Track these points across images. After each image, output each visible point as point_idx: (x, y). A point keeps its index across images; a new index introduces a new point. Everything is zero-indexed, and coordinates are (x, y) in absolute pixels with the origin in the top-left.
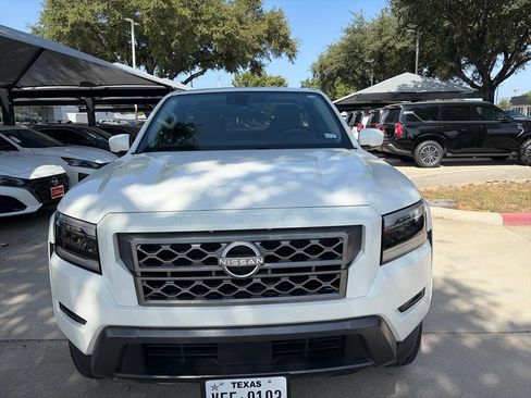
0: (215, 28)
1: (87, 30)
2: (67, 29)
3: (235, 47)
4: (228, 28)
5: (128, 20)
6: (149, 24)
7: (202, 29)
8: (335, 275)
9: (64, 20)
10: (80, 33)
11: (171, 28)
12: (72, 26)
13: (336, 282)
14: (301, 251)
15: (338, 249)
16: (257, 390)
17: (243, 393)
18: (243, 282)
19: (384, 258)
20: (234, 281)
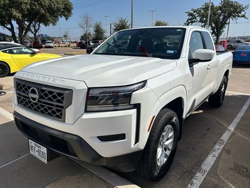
13: (61, 114)
14: (50, 96)
15: (63, 98)
16: (40, 150)
17: (37, 149)
18: (36, 104)
19: (88, 109)
20: (34, 103)
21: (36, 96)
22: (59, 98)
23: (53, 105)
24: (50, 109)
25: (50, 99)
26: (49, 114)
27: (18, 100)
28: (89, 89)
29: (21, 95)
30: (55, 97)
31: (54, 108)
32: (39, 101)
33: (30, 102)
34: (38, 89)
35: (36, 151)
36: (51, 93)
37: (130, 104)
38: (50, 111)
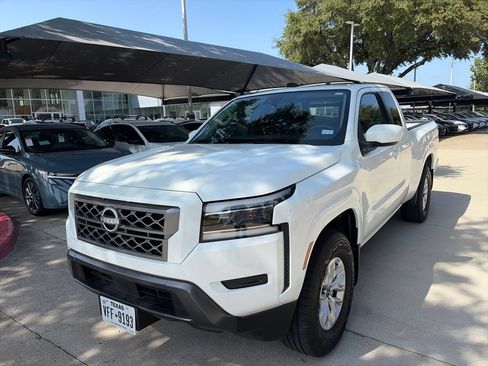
0: (434, 15)
1: (316, 37)
2: (301, 39)
3: (457, 32)
4: (449, 14)
5: (348, 22)
6: (368, 23)
7: (421, 19)
8: (160, 242)
9: (299, 31)
10: (311, 40)
11: (389, 23)
12: (305, 35)
13: (160, 248)
14: (140, 220)
15: (162, 223)
16: (122, 312)
17: (116, 311)
18: (113, 235)
19: (205, 238)
20: (110, 233)
21: (115, 221)
22: (156, 222)
23: (145, 234)
24: (140, 240)
25: (139, 225)
26: (139, 250)
27: (78, 231)
28: (205, 204)
29: (84, 221)
30: (148, 221)
31: (148, 240)
32: (119, 230)
33: (102, 232)
34: (117, 210)
35: (114, 315)
36: (140, 214)
37: (272, 225)
38: (139, 245)
